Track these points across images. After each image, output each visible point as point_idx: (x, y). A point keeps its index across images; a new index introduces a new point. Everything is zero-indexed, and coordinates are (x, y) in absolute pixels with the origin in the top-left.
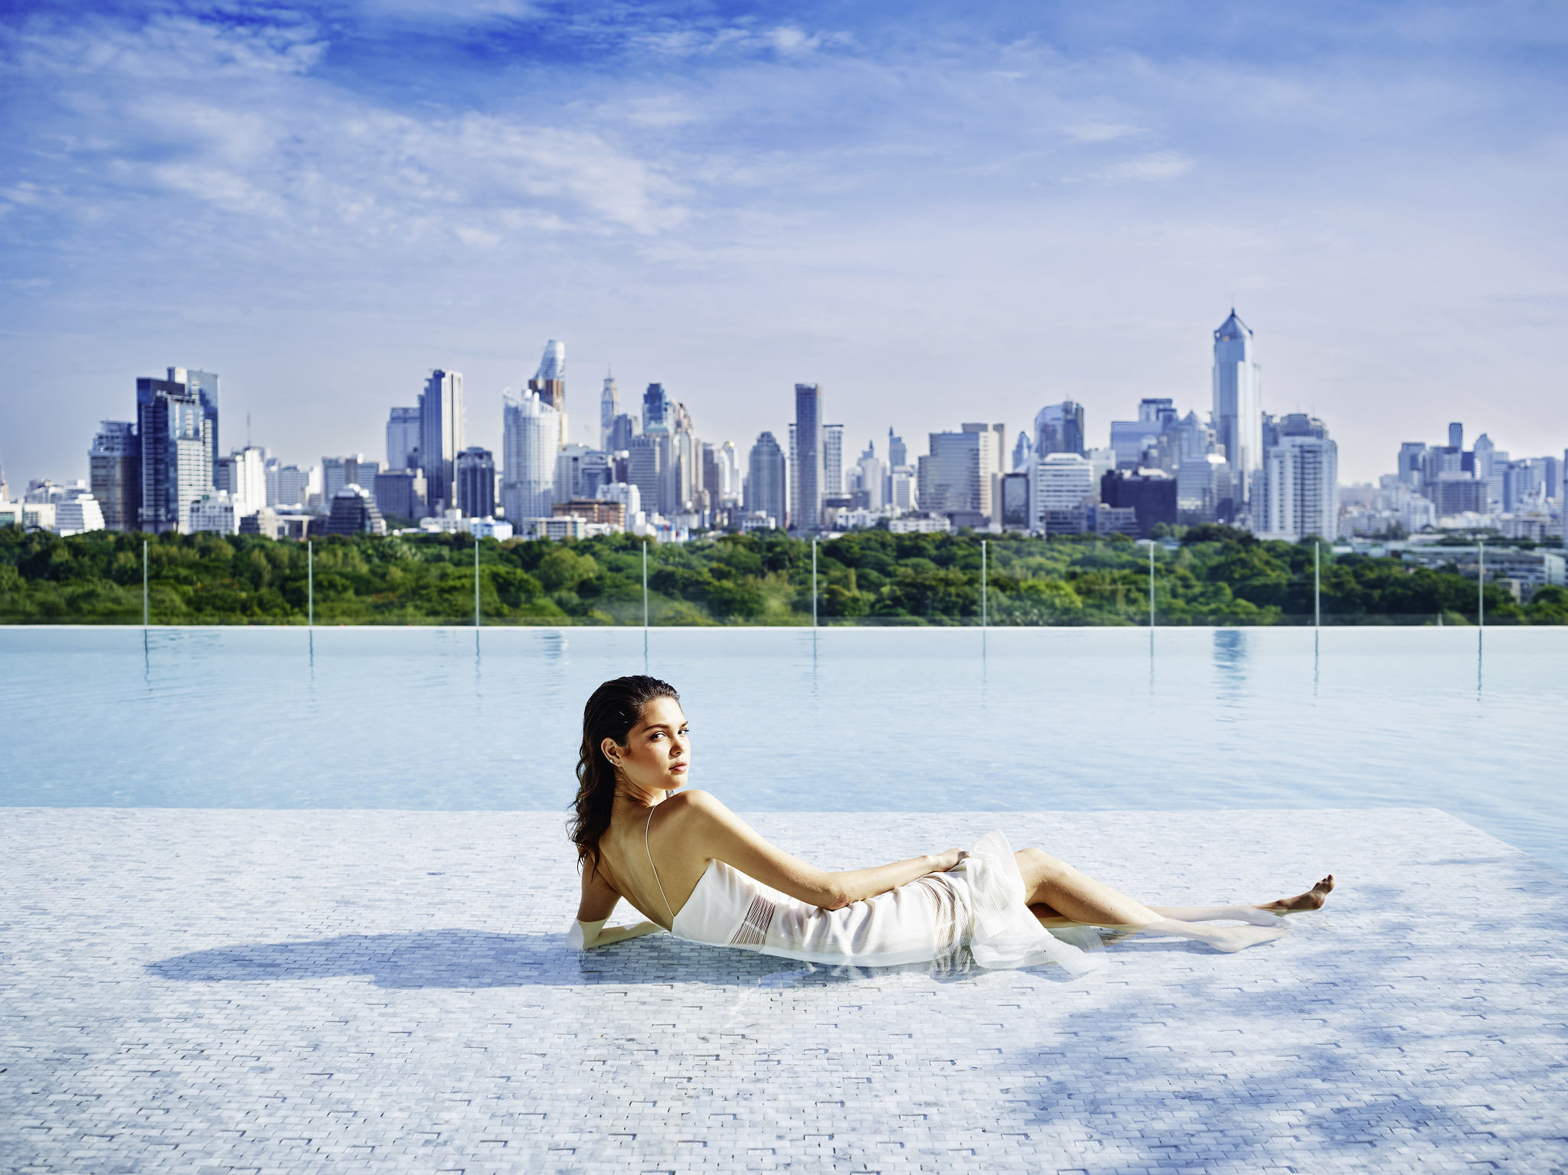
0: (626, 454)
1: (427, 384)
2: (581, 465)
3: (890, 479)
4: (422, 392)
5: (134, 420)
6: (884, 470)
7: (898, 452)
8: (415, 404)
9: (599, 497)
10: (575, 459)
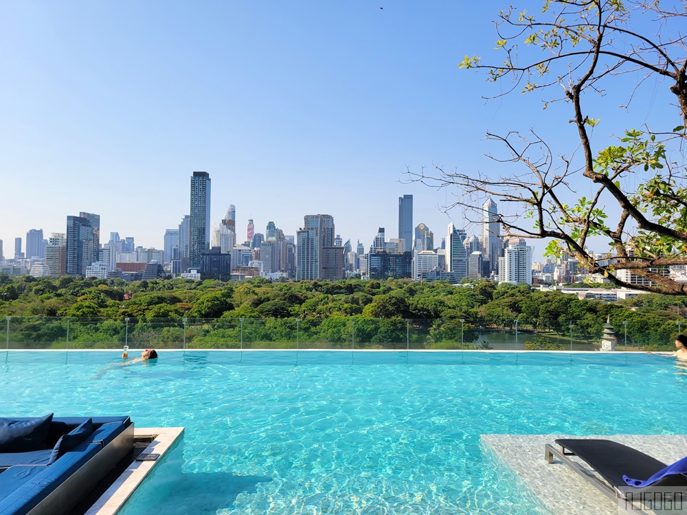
0: (258, 249)
1: (182, 220)
2: (242, 253)
3: (359, 259)
4: (180, 224)
5: (66, 232)
6: (356, 256)
7: (361, 250)
8: (177, 228)
9: (249, 265)
10: (240, 250)
